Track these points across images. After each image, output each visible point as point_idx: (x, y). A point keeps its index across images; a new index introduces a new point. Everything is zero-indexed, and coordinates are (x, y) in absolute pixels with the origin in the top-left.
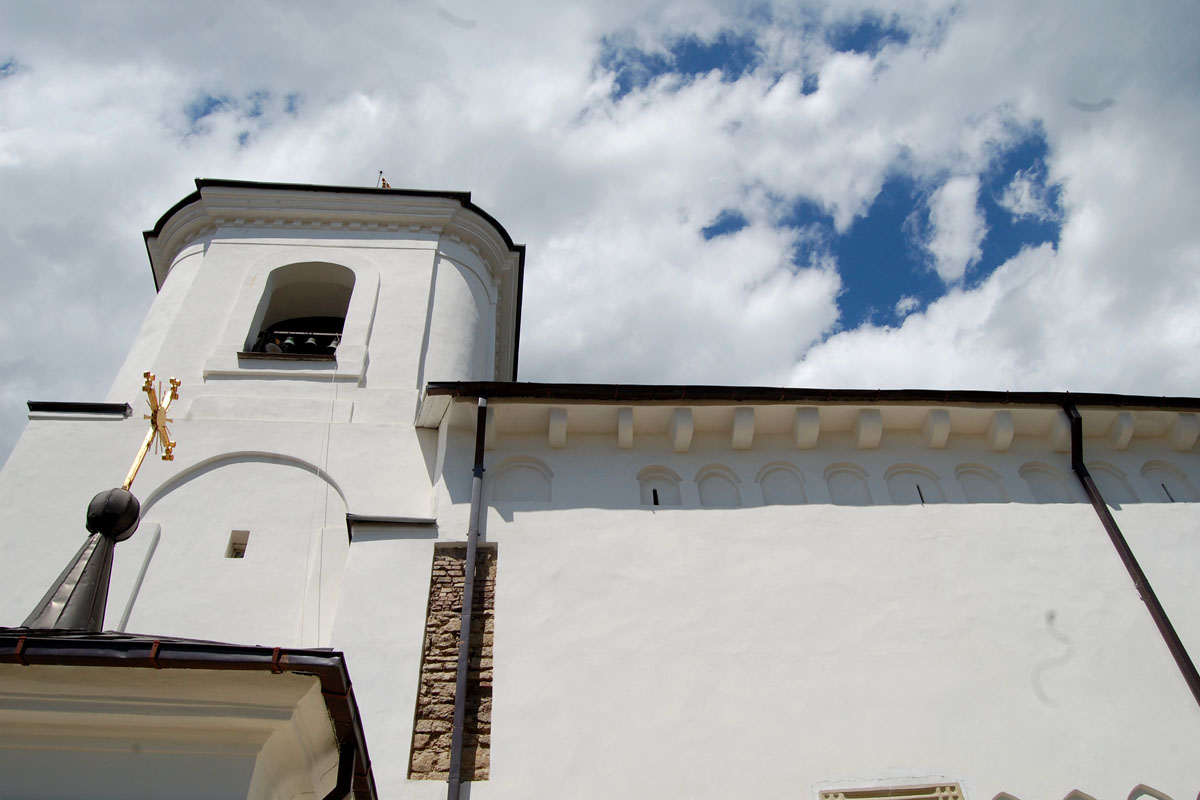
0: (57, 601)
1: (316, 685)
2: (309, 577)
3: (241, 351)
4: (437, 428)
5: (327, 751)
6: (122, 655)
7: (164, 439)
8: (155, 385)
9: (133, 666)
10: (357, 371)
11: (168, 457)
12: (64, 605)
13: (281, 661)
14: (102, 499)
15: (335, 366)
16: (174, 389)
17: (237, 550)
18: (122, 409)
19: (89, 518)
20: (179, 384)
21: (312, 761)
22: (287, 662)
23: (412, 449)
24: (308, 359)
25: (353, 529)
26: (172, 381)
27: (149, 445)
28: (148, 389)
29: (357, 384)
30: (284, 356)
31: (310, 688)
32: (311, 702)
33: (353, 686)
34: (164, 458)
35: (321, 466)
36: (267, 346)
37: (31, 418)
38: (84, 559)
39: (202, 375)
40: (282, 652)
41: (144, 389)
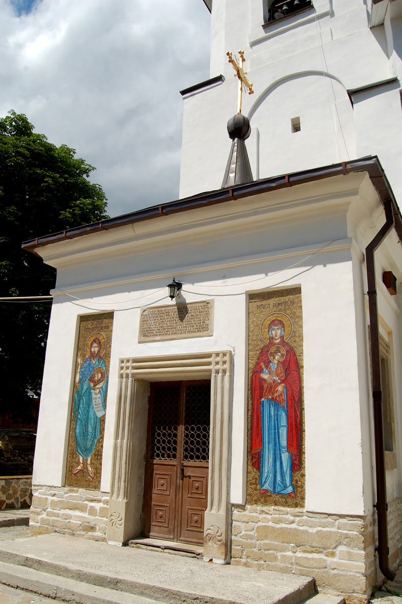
0: (231, 173)
1: (367, 175)
2: (336, 130)
3: (263, 24)
4: (383, 24)
5: (377, 206)
6: (274, 185)
7: (247, 84)
8: (233, 58)
9: (280, 188)
10: (327, 9)
11: (251, 92)
12: (234, 174)
13: (347, 168)
14: (232, 122)
15: (315, 11)
16: (242, 56)
17: (296, 128)
18: (219, 79)
19: (229, 133)
20: (243, 53)
21: (372, 212)
22: (350, 167)
23: (371, 42)
24: (298, 13)
25: (352, 98)
26: (240, 53)
27: (241, 89)
28: (231, 61)
29: (329, 16)
30: (285, 17)
31: (364, 178)
32: (366, 184)
33: (385, 172)
34: (250, 93)
35: (325, 70)
36: (275, 15)
37: (184, 98)
38: (235, 152)
39: (249, 45)
40: (346, 163)
41: (230, 61)
